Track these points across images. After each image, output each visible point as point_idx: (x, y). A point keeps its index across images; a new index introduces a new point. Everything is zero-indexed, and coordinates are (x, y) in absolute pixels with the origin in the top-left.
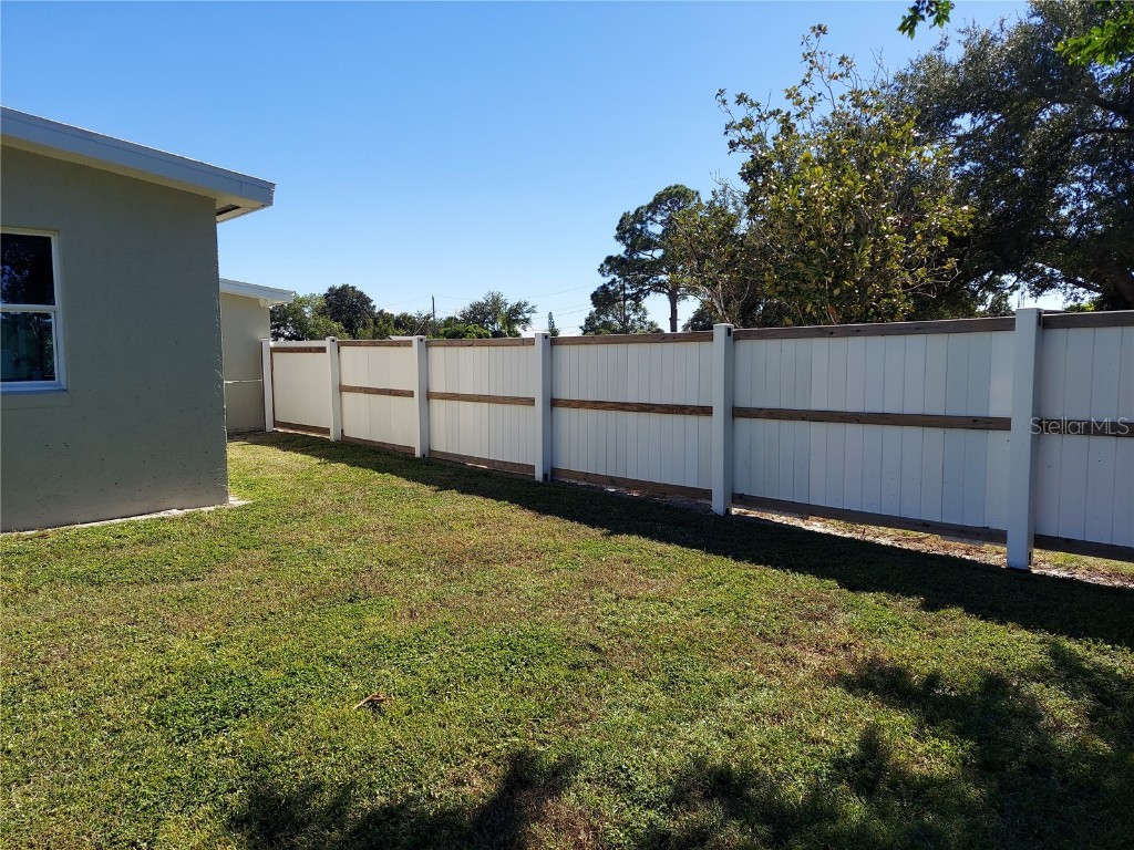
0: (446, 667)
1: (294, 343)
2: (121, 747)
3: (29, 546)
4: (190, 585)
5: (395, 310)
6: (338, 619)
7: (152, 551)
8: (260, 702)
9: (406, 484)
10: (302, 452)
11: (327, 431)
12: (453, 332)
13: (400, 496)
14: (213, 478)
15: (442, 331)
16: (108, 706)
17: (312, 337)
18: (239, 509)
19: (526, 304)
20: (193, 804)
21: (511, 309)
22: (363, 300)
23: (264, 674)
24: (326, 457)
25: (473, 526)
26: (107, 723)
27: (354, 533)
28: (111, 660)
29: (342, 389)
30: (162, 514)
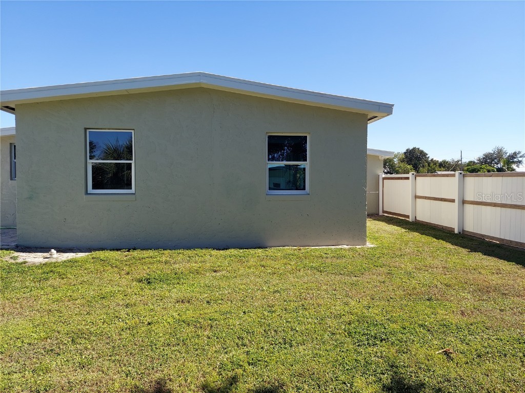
0: (486, 344)
1: (389, 176)
2: (336, 341)
3: (296, 252)
4: (355, 278)
5: (440, 159)
6: (423, 307)
7: (338, 261)
8: (390, 337)
9: (452, 247)
10: (397, 226)
11: (408, 217)
12: (472, 169)
13: (450, 252)
14: (360, 234)
15: (466, 168)
16: (329, 321)
17: (397, 173)
18: (371, 248)
19: (519, 152)
20: (367, 374)
21: (509, 156)
22: (423, 154)
23: (391, 325)
24: (409, 229)
25: (493, 273)
26: (329, 329)
27: (427, 268)
28: (328, 304)
29: (416, 197)
30: (340, 247)
